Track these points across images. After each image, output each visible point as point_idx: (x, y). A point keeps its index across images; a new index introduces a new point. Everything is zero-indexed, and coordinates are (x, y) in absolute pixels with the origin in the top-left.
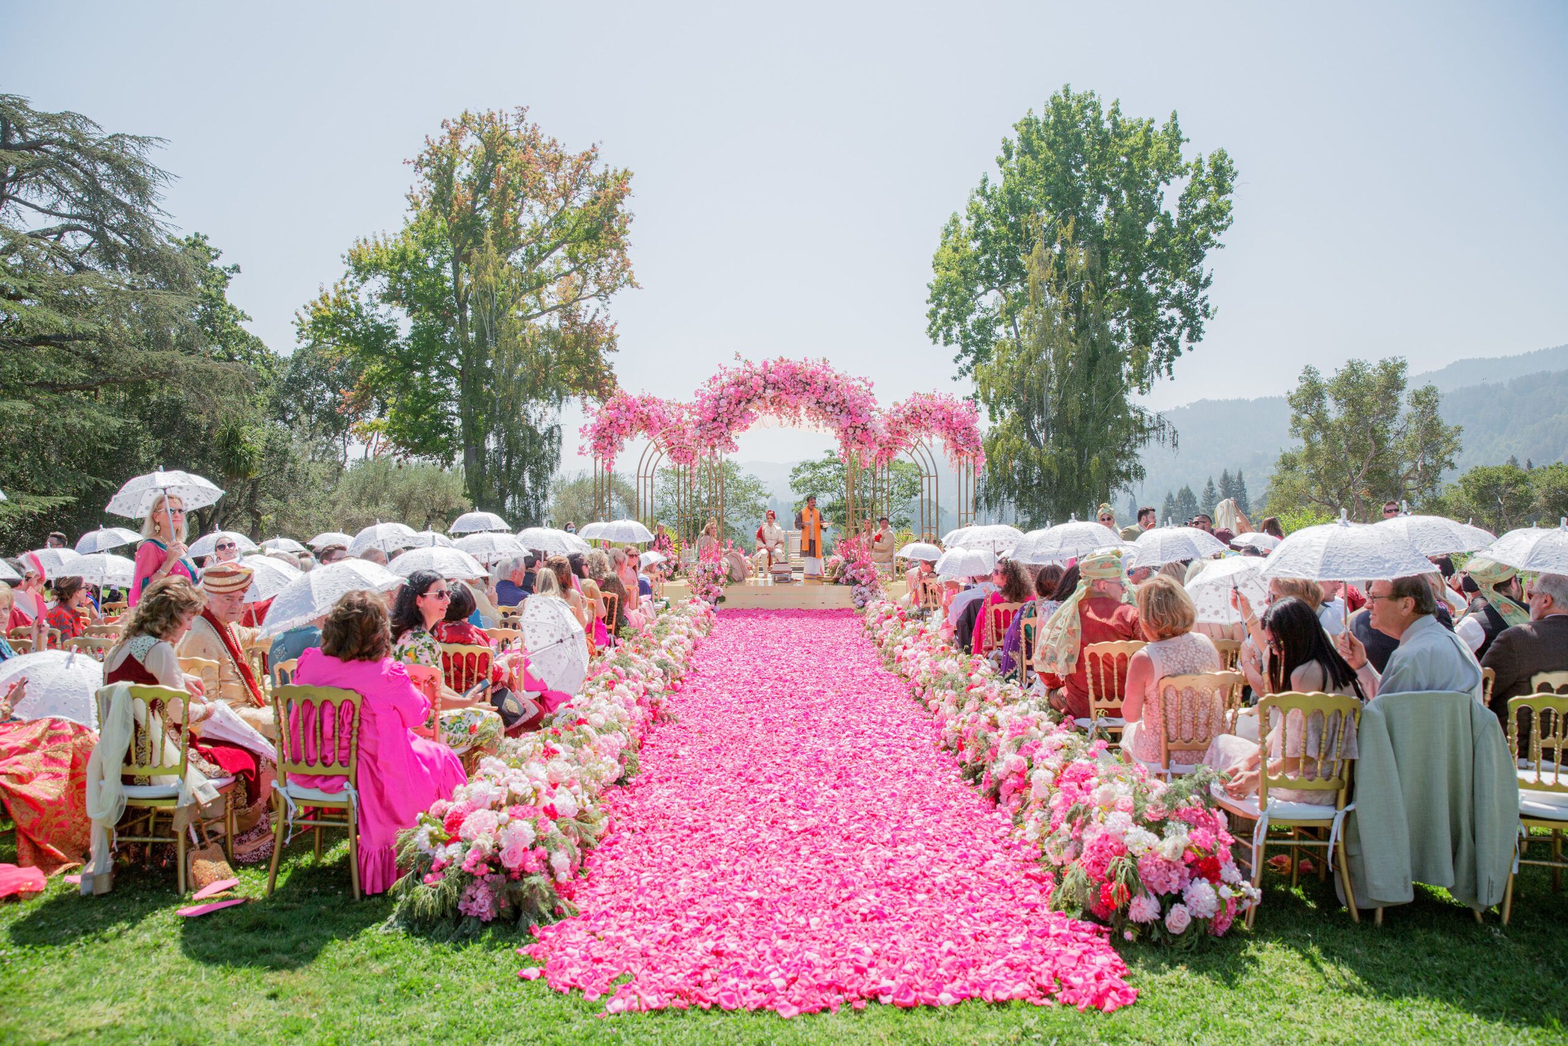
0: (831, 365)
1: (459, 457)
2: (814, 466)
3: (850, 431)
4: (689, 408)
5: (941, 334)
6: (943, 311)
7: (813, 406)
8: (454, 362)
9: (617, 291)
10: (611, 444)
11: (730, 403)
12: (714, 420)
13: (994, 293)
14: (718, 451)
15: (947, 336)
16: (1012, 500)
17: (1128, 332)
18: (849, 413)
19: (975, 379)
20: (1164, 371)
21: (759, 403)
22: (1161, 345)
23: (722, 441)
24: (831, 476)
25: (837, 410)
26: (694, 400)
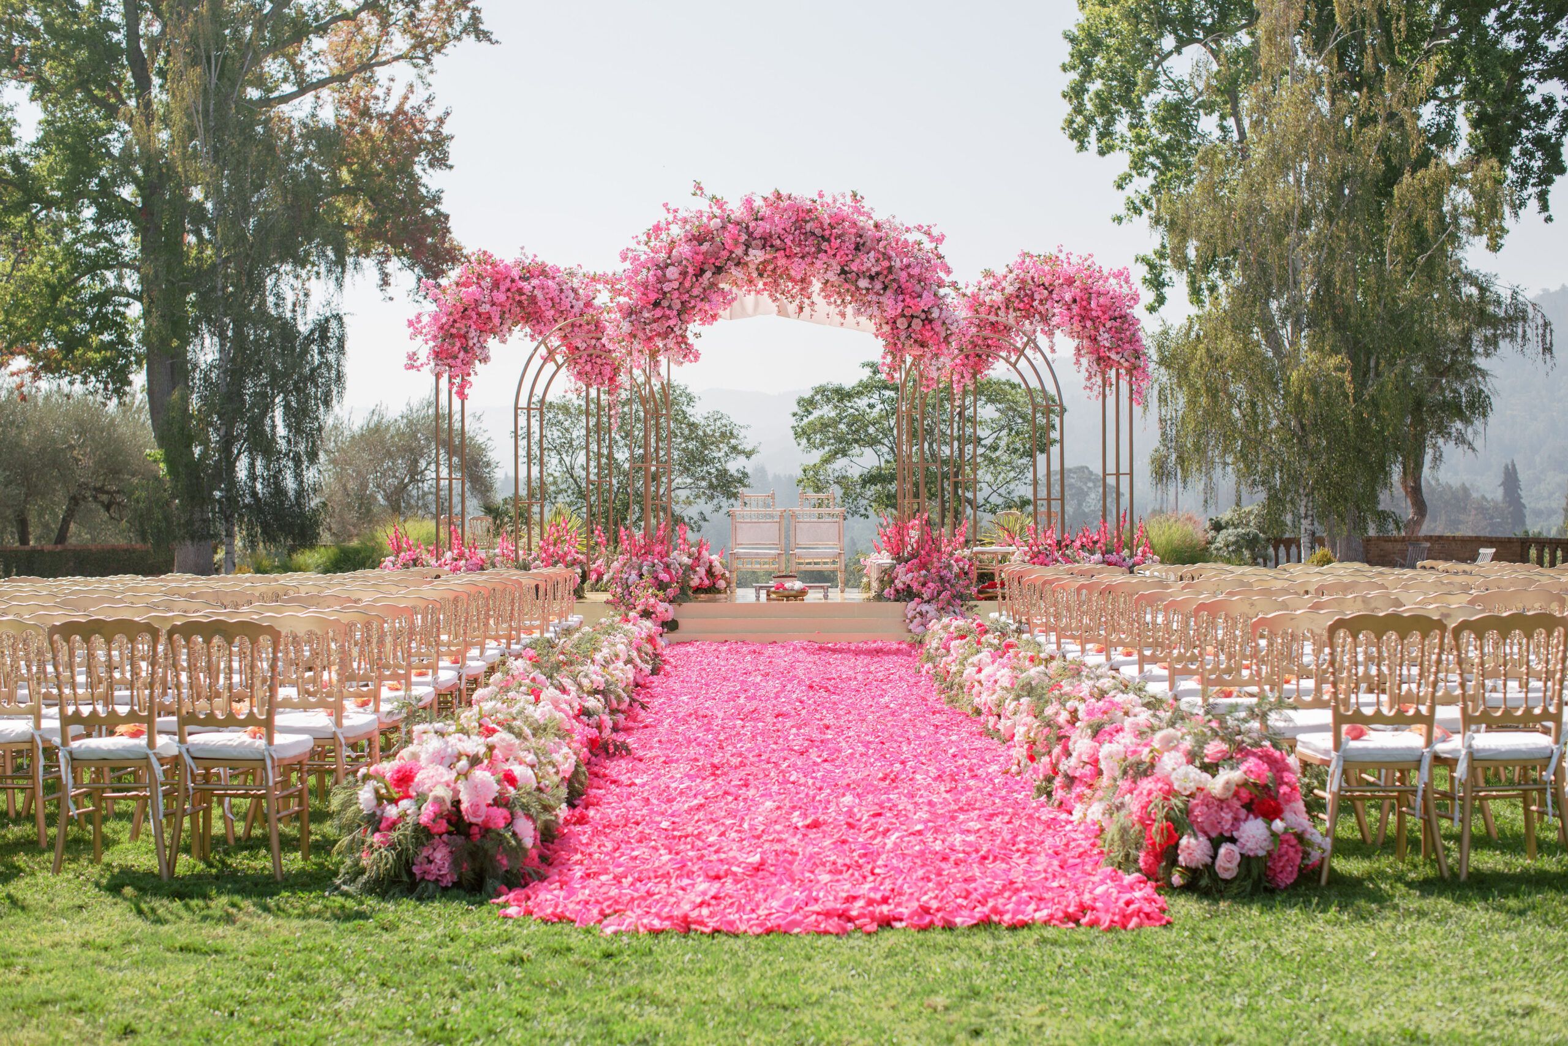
0: (867, 205)
1: (139, 379)
2: (842, 395)
3: (902, 323)
4: (611, 282)
5: (1093, 133)
6: (1096, 86)
7: (832, 276)
8: (127, 192)
9: (449, 48)
10: (466, 349)
11: (684, 274)
12: (656, 304)
13: (1194, 52)
14: (663, 359)
15: (1105, 133)
16: (1230, 459)
17: (1463, 127)
18: (900, 290)
19: (1157, 221)
20: (1533, 204)
21: (736, 273)
22: (1524, 153)
23: (671, 342)
24: (875, 413)
25: (878, 286)
26: (620, 267)
